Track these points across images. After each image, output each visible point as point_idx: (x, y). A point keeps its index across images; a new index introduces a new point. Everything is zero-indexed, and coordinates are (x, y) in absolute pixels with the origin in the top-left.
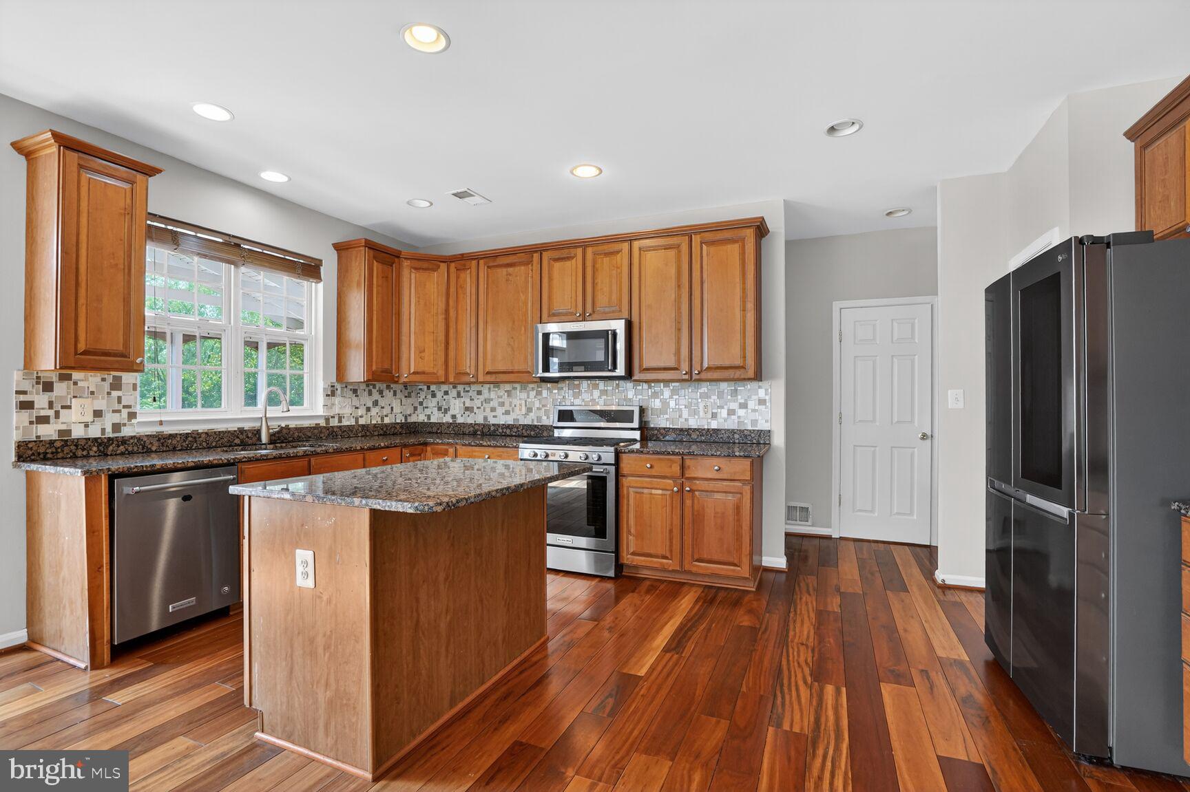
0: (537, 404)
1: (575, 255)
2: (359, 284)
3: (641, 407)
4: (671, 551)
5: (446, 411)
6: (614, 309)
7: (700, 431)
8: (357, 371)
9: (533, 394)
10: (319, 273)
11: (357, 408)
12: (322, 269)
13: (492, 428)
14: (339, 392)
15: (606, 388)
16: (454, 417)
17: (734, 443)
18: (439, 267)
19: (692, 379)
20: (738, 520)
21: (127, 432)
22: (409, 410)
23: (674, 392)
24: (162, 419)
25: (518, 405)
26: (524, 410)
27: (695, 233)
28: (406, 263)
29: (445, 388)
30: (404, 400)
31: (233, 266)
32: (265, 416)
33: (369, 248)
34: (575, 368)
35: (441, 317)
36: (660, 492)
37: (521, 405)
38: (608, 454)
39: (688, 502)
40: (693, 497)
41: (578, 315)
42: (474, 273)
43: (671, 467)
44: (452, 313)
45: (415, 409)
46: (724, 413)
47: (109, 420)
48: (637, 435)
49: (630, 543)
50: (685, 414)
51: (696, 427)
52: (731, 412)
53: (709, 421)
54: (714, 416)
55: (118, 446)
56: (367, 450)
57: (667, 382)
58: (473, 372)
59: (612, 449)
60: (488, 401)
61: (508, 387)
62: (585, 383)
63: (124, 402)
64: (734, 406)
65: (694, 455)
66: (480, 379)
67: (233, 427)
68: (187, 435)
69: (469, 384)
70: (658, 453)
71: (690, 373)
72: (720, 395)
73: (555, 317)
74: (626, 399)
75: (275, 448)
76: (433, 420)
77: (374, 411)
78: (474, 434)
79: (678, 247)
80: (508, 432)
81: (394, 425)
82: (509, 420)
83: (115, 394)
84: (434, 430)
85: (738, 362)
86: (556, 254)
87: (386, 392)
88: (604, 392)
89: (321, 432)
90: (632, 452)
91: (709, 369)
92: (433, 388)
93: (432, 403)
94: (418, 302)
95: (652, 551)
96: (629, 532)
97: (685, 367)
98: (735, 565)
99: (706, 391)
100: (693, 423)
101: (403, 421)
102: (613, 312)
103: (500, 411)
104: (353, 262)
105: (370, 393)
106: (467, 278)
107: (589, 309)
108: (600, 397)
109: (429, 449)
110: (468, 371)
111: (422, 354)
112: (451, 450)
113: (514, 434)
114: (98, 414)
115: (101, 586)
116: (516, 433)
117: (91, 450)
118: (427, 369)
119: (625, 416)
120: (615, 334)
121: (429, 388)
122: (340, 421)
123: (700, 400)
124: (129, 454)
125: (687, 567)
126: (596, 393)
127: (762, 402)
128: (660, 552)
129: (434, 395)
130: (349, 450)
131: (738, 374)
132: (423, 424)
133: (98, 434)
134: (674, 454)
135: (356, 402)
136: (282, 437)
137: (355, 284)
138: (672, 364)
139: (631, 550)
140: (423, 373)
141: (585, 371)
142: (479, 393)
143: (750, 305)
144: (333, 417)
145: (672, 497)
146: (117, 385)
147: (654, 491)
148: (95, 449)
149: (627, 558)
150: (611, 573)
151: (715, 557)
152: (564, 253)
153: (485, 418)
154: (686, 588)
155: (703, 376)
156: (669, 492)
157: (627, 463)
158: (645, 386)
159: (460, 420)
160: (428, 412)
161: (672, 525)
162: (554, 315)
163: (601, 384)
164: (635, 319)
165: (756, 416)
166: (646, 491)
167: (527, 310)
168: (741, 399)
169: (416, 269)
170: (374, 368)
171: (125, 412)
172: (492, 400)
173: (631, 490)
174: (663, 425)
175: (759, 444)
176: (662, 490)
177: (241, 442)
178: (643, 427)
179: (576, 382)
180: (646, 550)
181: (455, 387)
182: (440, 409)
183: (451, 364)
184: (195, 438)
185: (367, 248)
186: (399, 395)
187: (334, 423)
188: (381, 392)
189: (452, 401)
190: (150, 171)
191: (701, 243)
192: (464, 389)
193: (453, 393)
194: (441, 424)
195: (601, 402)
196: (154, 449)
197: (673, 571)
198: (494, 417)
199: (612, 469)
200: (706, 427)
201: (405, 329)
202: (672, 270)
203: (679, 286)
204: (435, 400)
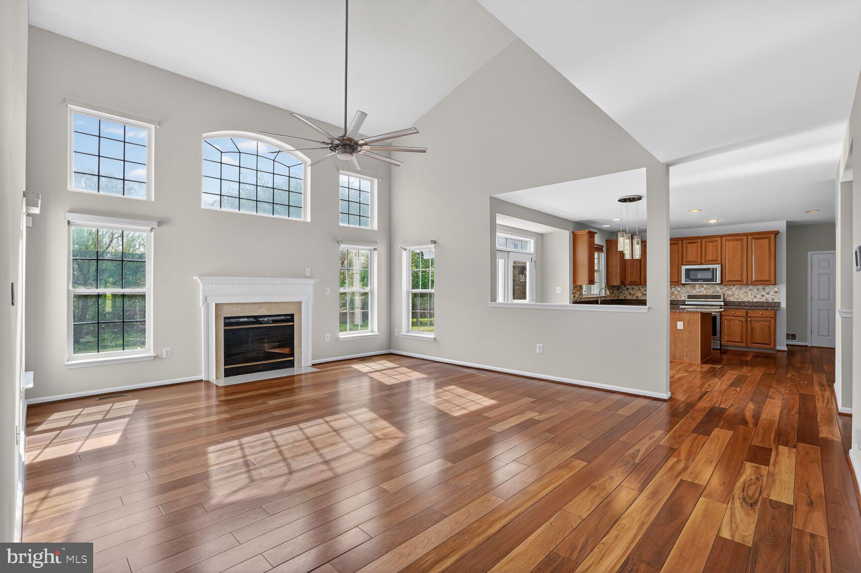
1: (697, 242)
2: (616, 254)
3: (723, 294)
4: (742, 340)
7: (749, 302)
8: (616, 282)
12: (603, 248)
15: (711, 288)
16: (637, 297)
17: (765, 306)
19: (746, 284)
20: (769, 330)
23: (738, 289)
27: (749, 235)
29: (633, 287)
34: (699, 281)
39: (749, 324)
40: (751, 323)
41: (699, 262)
43: (742, 313)
46: (759, 296)
49: (725, 338)
50: (742, 296)
52: (763, 296)
53: (753, 299)
54: (755, 297)
57: (735, 285)
64: (764, 293)
70: (734, 309)
71: (746, 282)
72: (758, 290)
74: (716, 291)
85: (767, 279)
86: (688, 241)
88: (709, 289)
91: (754, 281)
93: (625, 292)
95: (734, 340)
96: (724, 334)
97: (744, 280)
98: (768, 344)
99: (752, 288)
100: (746, 300)
102: (714, 262)
104: (613, 246)
107: (703, 261)
111: (632, 275)
119: (718, 297)
120: (716, 269)
123: (748, 292)
125: (749, 345)
126: (702, 289)
127: (776, 292)
128: (737, 340)
129: (627, 289)
131: (767, 283)
132: (623, 300)
134: (742, 309)
137: (614, 254)
138: (739, 279)
139: (726, 340)
141: (703, 282)
143: (772, 260)
145: (742, 323)
147: (735, 321)
149: (724, 343)
150: (718, 347)
151: (759, 342)
152: (693, 241)
155: (752, 283)
156: (741, 321)
158: (727, 287)
159: (639, 298)
160: (625, 295)
161: (742, 331)
162: (688, 262)
163: (705, 286)
164: (724, 264)
165: (774, 297)
166: (732, 321)
168: (767, 291)
173: (726, 321)
174: (733, 300)
175: (775, 307)
176: (739, 320)
178: (724, 301)
179: (694, 285)
180: (731, 340)
181: (638, 286)
182: (630, 294)
189: (637, 291)
191: (752, 239)
195: (705, 292)
197: (743, 347)
199: (718, 314)
200: (751, 301)
202: (740, 248)
203: (742, 253)
204: (628, 291)
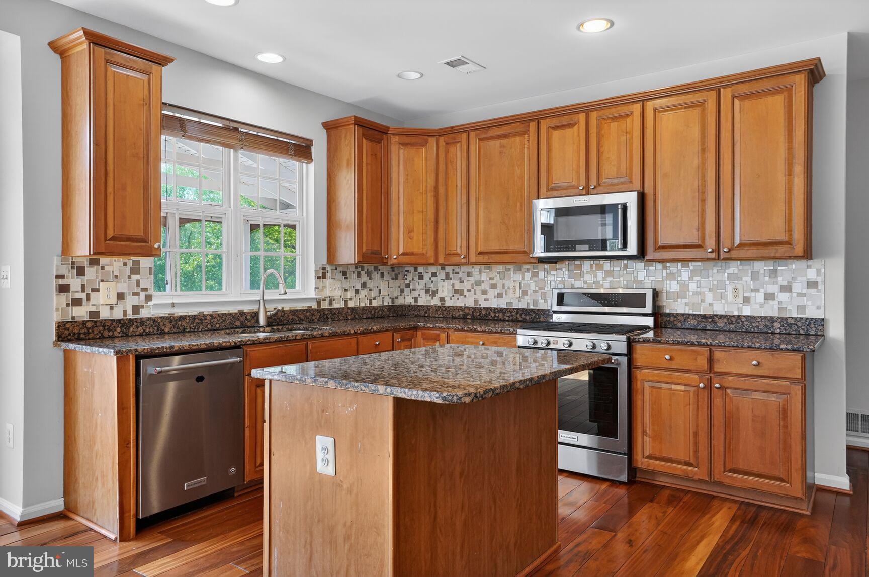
0: (533, 287)
1: (578, 121)
2: (348, 164)
3: (654, 290)
4: (697, 458)
5: (434, 294)
6: (622, 180)
7: (728, 318)
8: (348, 253)
9: (528, 275)
10: (311, 154)
11: (346, 290)
12: (313, 148)
13: (484, 312)
14: (329, 274)
15: (612, 269)
16: (442, 300)
17: (773, 333)
18: (427, 142)
19: (719, 256)
20: (786, 427)
21: (144, 314)
22: (397, 293)
23: (694, 273)
24: (174, 302)
25: (511, 288)
26: (518, 294)
27: (725, 87)
28: (394, 139)
29: (433, 269)
30: (391, 281)
31: (232, 150)
32: (263, 299)
33: (358, 125)
34: (578, 247)
35: (430, 195)
36: (682, 388)
37: (514, 287)
38: (619, 344)
39: (718, 402)
40: (725, 395)
41: (581, 188)
42: (465, 147)
43: (696, 359)
44: (442, 190)
45: (402, 291)
46: (760, 297)
47: (131, 301)
48: (649, 322)
49: (645, 445)
50: (709, 298)
51: (723, 314)
52: (769, 297)
53: (740, 306)
54: (746, 300)
55: (138, 328)
56: (360, 334)
57: (685, 261)
58: (464, 251)
59: (624, 337)
60: (479, 283)
61: (500, 268)
62: (587, 264)
63: (142, 286)
64: (773, 289)
65: (724, 346)
66: (473, 259)
67: (234, 310)
68: (194, 317)
69: (458, 265)
70: (679, 343)
71: (717, 250)
72: (755, 276)
73: (554, 191)
74: (636, 281)
75: (273, 331)
76: (421, 302)
77: (363, 293)
78: (464, 318)
79: (702, 104)
80: (501, 315)
81: (381, 308)
82: (502, 304)
83: (135, 277)
84: (423, 313)
85: (781, 236)
86: (555, 122)
87: (374, 274)
88: (609, 273)
89: (313, 315)
90: (647, 341)
91: (741, 246)
92: (420, 269)
93: (419, 286)
94: (406, 180)
95: (673, 456)
96: (644, 433)
97: (710, 244)
98: (781, 480)
99: (736, 271)
100: (719, 309)
101: (391, 304)
102: (622, 183)
103: (492, 293)
104: (343, 140)
105: (359, 275)
106: (458, 152)
107: (594, 182)
108: (604, 279)
109: (419, 333)
110: (459, 251)
111: (412, 234)
112: (443, 335)
113: (507, 319)
114: (120, 296)
115: (128, 461)
116: (509, 317)
117: (115, 330)
118: (416, 250)
119: (636, 300)
120: (625, 208)
121: (416, 269)
122: (331, 304)
123: (727, 282)
124: (146, 335)
125: (717, 477)
126: (600, 275)
128: (682, 457)
129: (421, 277)
130: (344, 334)
131: (781, 250)
132: (410, 307)
133: (120, 316)
134: (700, 344)
135: (346, 285)
136: (278, 320)
137: (345, 163)
138: (693, 239)
139: (647, 453)
140: (412, 254)
141: (590, 250)
142: (469, 274)
143: (799, 168)
144: (324, 300)
145: (697, 394)
146: (135, 270)
147: (674, 387)
148: (119, 330)
149: (642, 462)
150: (624, 478)
151: (755, 470)
152: (564, 120)
153: (476, 301)
154: (716, 503)
155: (734, 254)
156: (692, 389)
157: (642, 353)
158: (659, 266)
159: (448, 303)
160: (415, 294)
161: (697, 426)
162: (553, 189)
163: (607, 265)
164: (648, 190)
165: (804, 301)
166: (664, 386)
167: (523, 184)
168: (782, 280)
169: (405, 145)
170: (364, 250)
171: (143, 294)
172: (483, 282)
173: (646, 385)
174: (680, 311)
175: (807, 335)
176: (685, 385)
177: (242, 324)
178: (657, 313)
179: (578, 262)
180: (665, 454)
181: (443, 268)
182: (427, 291)
183: (441, 244)
184: (201, 320)
185: (356, 126)
186: (386, 276)
187: (325, 305)
188: (369, 274)
189: (441, 283)
190: (162, 61)
191: (733, 97)
192: (453, 270)
193: (442, 275)
194: (428, 308)
195: (607, 285)
196: (167, 330)
197: (700, 481)
198: (486, 300)
199: (624, 360)
200: (736, 314)
201: (393, 209)
202: (695, 131)
203: (703, 150)
204: (422, 282)
